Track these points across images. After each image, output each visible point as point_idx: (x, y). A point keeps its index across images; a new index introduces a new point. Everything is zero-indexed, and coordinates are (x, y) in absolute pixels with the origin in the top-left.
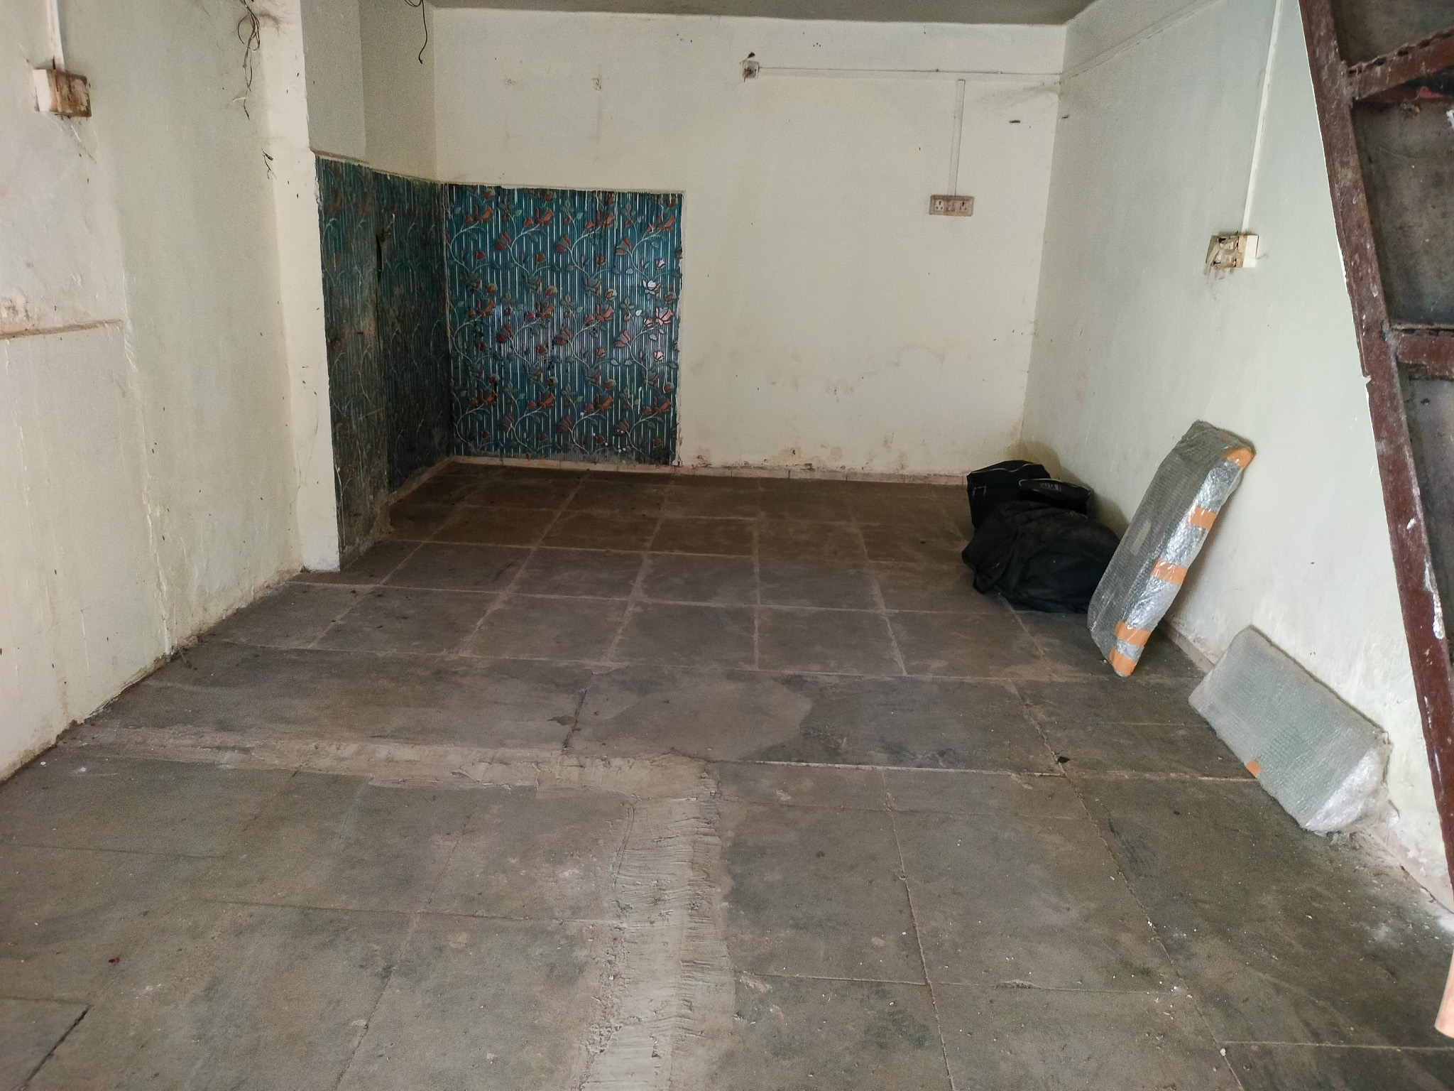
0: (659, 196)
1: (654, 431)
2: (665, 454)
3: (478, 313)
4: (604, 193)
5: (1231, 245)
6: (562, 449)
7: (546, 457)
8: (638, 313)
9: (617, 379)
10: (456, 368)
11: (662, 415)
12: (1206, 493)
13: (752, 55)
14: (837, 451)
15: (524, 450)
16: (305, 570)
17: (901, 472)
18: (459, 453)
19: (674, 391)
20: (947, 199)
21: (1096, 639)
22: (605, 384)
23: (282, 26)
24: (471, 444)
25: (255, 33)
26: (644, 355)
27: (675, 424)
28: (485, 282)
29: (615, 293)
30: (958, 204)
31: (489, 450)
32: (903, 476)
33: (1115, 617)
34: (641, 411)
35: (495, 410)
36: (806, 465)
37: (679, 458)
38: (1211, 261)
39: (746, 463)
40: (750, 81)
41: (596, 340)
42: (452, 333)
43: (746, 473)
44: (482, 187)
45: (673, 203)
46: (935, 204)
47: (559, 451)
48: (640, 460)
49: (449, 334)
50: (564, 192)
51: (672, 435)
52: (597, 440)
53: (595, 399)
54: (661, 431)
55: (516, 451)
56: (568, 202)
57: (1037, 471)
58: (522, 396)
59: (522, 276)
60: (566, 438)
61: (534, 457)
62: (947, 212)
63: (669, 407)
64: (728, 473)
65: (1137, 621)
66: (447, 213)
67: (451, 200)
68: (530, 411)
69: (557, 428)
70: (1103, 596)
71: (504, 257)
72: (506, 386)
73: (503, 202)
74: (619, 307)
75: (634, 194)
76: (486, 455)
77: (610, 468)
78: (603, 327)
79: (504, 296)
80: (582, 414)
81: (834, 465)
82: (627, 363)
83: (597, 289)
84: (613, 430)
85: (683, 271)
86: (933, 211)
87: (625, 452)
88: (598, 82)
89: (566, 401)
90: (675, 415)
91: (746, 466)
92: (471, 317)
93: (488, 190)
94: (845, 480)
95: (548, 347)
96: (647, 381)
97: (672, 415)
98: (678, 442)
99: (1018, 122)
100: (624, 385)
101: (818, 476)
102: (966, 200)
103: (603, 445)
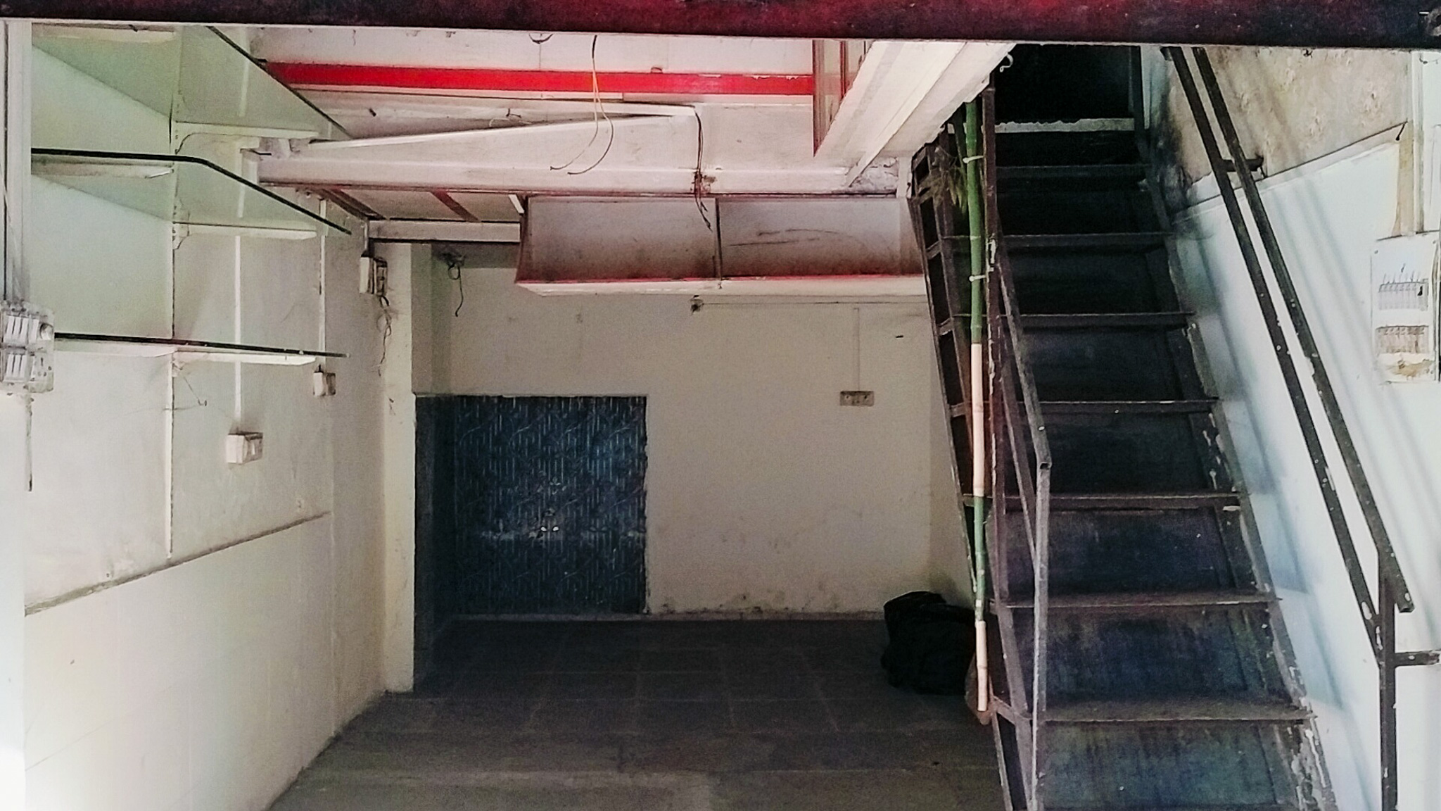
0: (627, 398)
1: (626, 585)
2: (637, 603)
3: (481, 495)
4: (585, 397)
6: (549, 604)
7: (535, 611)
9: (595, 543)
11: (633, 571)
13: (696, 296)
14: (781, 596)
15: (516, 607)
16: (387, 692)
17: (835, 611)
19: (643, 552)
20: (853, 394)
22: (585, 546)
23: (400, 316)
24: (471, 604)
25: (389, 326)
26: (617, 522)
27: (645, 578)
28: (487, 469)
29: (593, 474)
30: (862, 397)
31: (486, 608)
32: (838, 614)
34: (616, 568)
35: (492, 574)
36: (756, 608)
37: (648, 607)
39: (705, 609)
40: (695, 313)
41: (578, 512)
42: (459, 512)
43: (705, 617)
44: (488, 397)
45: (640, 403)
46: (844, 398)
47: (546, 606)
48: (616, 610)
50: (552, 398)
51: (642, 589)
52: (579, 595)
53: (577, 560)
54: (633, 585)
55: (509, 607)
56: (555, 406)
58: (515, 561)
59: (518, 463)
60: (552, 595)
61: (524, 613)
62: (853, 404)
63: (639, 565)
64: (689, 617)
66: (458, 419)
67: (462, 407)
68: (521, 573)
69: (545, 586)
71: (503, 450)
72: (502, 553)
74: (597, 484)
75: (608, 398)
76: (484, 612)
77: (590, 618)
78: (584, 502)
79: (503, 480)
80: (566, 573)
81: (780, 606)
82: (604, 529)
83: (579, 471)
84: (592, 586)
85: (647, 455)
86: (843, 403)
87: (603, 604)
88: (579, 317)
89: (553, 563)
90: (644, 570)
91: (705, 611)
92: (475, 498)
93: (492, 399)
94: (788, 619)
95: (537, 519)
96: (620, 544)
97: (641, 571)
98: (647, 593)
99: (901, 336)
100: (601, 548)
101: (765, 617)
102: (866, 394)
103: (584, 599)
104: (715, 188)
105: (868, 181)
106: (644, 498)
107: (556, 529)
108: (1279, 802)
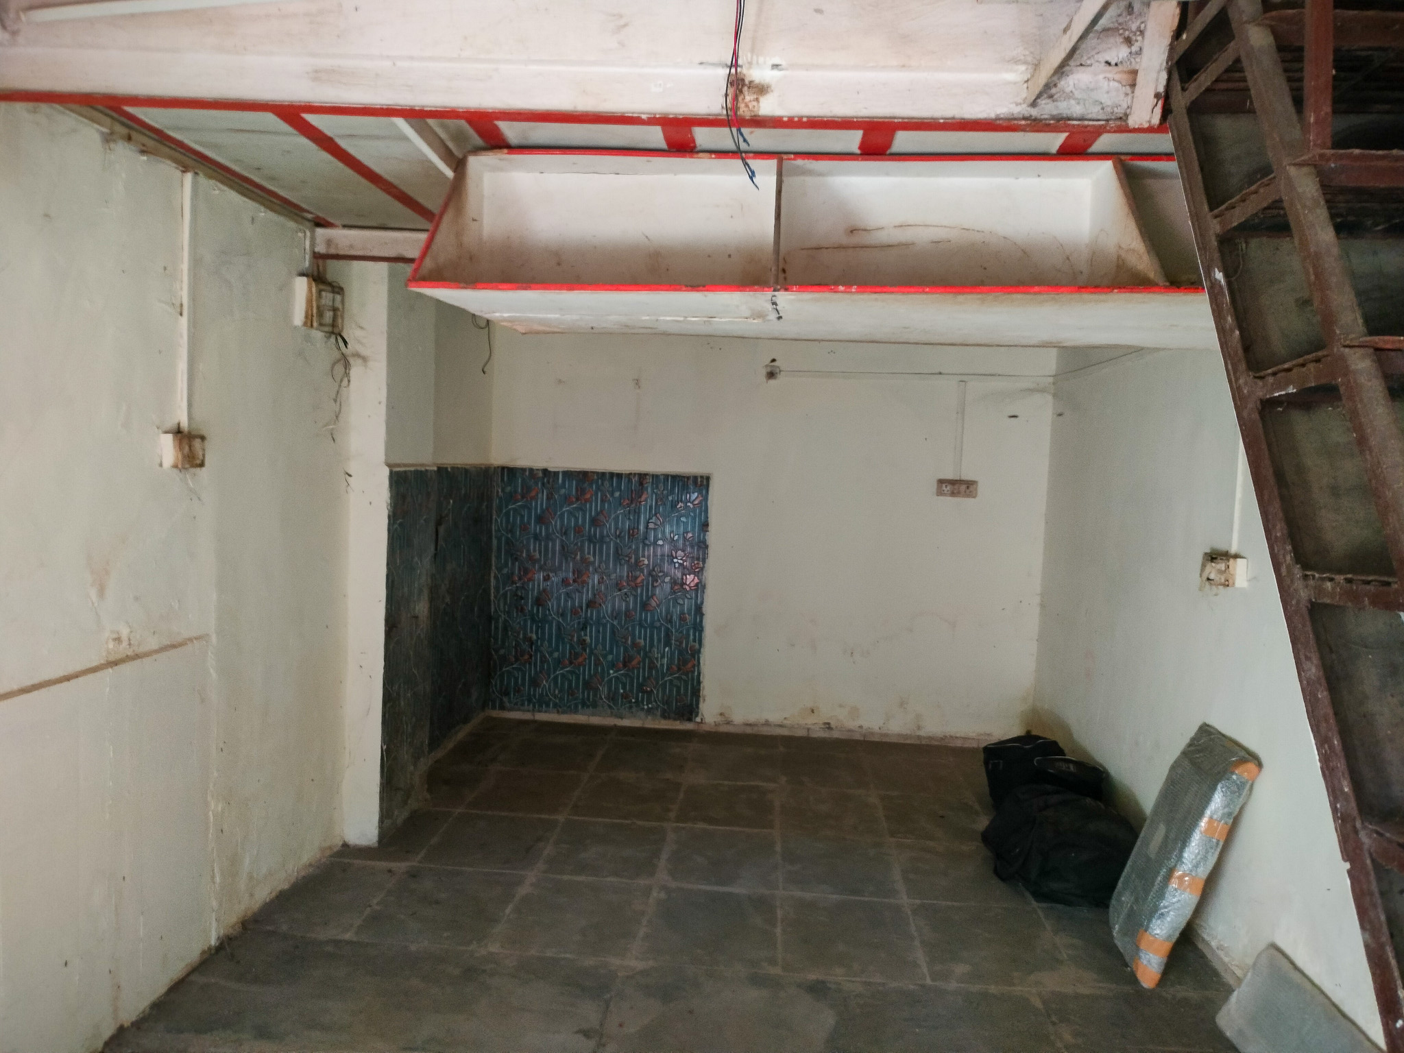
0: (688, 478)
1: (678, 688)
2: (689, 710)
3: (520, 579)
4: (639, 474)
5: (1222, 566)
6: (590, 704)
7: (576, 711)
8: (667, 579)
9: (645, 640)
10: (497, 628)
11: (686, 674)
12: (1218, 801)
13: (774, 360)
14: (854, 712)
15: (555, 705)
16: (345, 845)
17: (919, 733)
18: (494, 708)
19: (699, 652)
20: (953, 482)
21: (1118, 943)
22: (634, 644)
23: (370, 364)
24: (505, 699)
25: (347, 374)
26: (672, 617)
27: (699, 682)
28: (528, 551)
29: (646, 562)
30: (963, 487)
31: (523, 705)
32: (919, 737)
33: (1137, 924)
34: (667, 669)
35: (530, 668)
36: (825, 724)
37: (702, 715)
38: (1205, 578)
39: (767, 721)
40: (772, 382)
41: (627, 604)
42: (495, 597)
43: (766, 731)
44: (531, 470)
45: (702, 483)
46: (941, 487)
47: (588, 707)
48: (665, 716)
49: (492, 598)
50: (603, 474)
51: (696, 692)
52: (625, 696)
53: (624, 658)
54: (686, 690)
55: (548, 705)
56: (607, 484)
57: (1051, 748)
58: (556, 655)
59: (563, 547)
60: (595, 695)
61: (563, 713)
62: (953, 494)
63: (694, 666)
64: (749, 730)
65: (1158, 931)
66: (498, 492)
67: (502, 480)
68: (562, 669)
69: (587, 685)
70: (1123, 898)
71: (547, 529)
72: (542, 645)
73: (548, 482)
74: (650, 574)
75: (666, 476)
76: (519, 710)
77: (636, 723)
78: (634, 593)
79: (545, 564)
80: (611, 672)
81: (852, 724)
82: (656, 625)
83: (630, 558)
84: (640, 688)
85: (709, 543)
86: (940, 493)
87: (651, 708)
88: (637, 382)
89: (597, 659)
90: (699, 673)
91: (767, 723)
92: (513, 582)
93: (536, 472)
94: (862, 739)
95: (582, 609)
96: (673, 642)
97: (696, 674)
98: (701, 700)
99: (1015, 417)
100: (652, 645)
101: (836, 735)
102: (970, 484)
103: (631, 702)
104: (768, 107)
105: (1070, 96)
106: (703, 592)
107: (601, 622)
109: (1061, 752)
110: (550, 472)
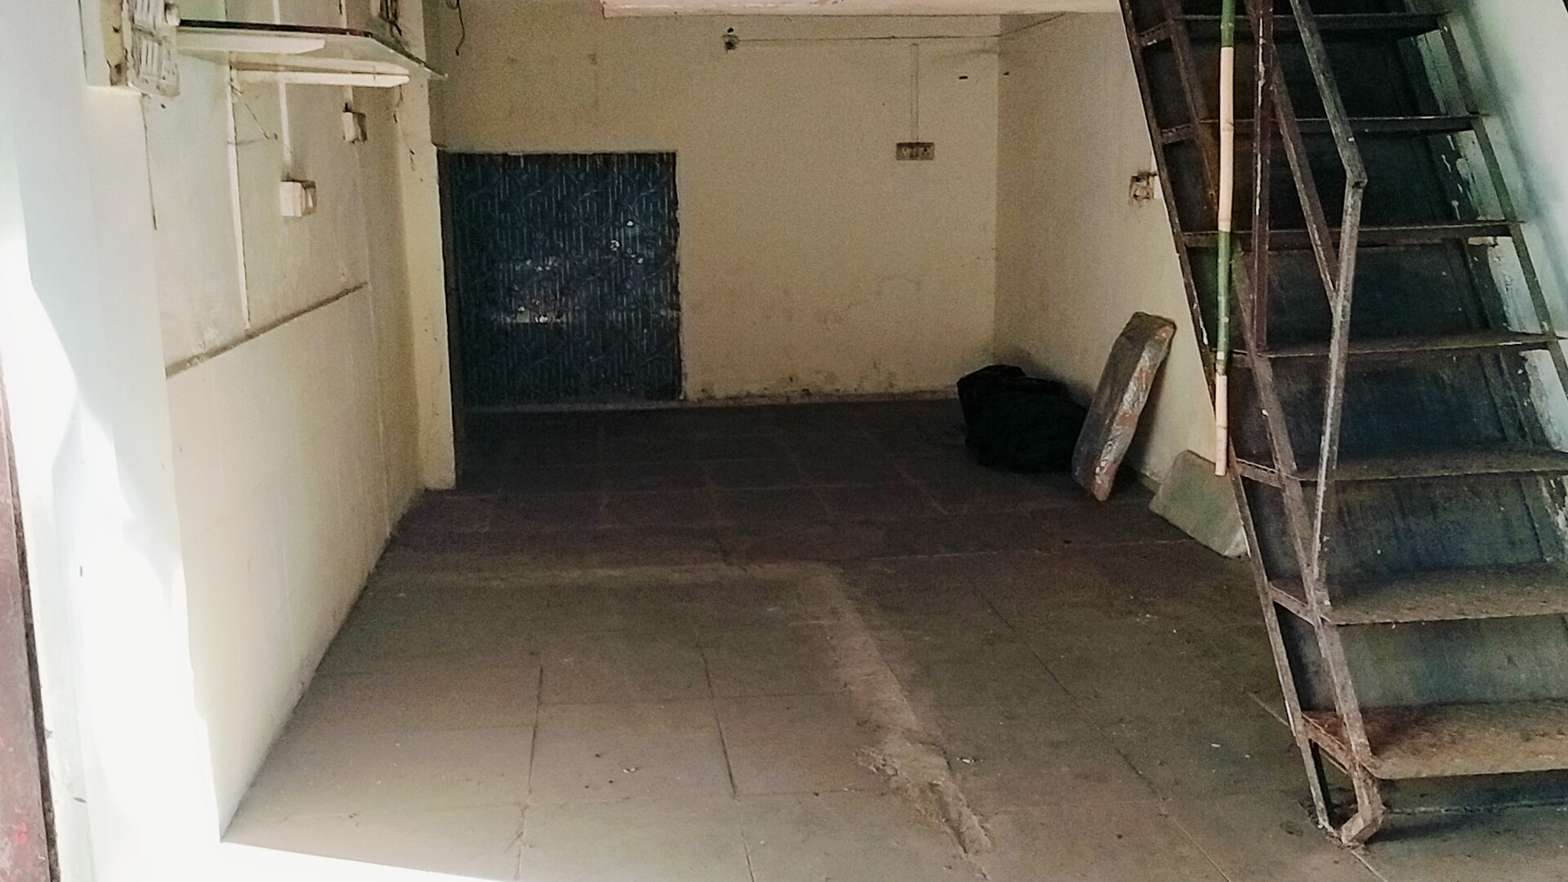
0: (654, 155)
1: (660, 369)
2: (672, 385)
3: (489, 270)
4: (604, 154)
5: (1144, 183)
6: (572, 392)
7: (558, 400)
8: (640, 261)
9: (623, 323)
10: (469, 322)
11: (667, 353)
13: (731, 30)
14: (831, 377)
15: (537, 396)
17: (891, 391)
19: (678, 333)
20: (910, 145)
21: (1079, 479)
22: (612, 327)
26: (648, 299)
27: (680, 361)
28: (495, 242)
29: (618, 244)
30: (921, 149)
31: (502, 398)
32: (892, 395)
34: (647, 351)
35: (507, 360)
36: (804, 390)
37: (685, 392)
38: (1132, 195)
39: (748, 393)
40: (731, 52)
41: (602, 288)
43: (748, 402)
44: (490, 155)
45: (668, 160)
46: (901, 150)
47: (570, 394)
48: (649, 397)
50: (567, 156)
51: (678, 372)
52: (606, 381)
53: (603, 343)
54: (668, 369)
55: (529, 397)
56: (571, 166)
57: (1016, 371)
59: (530, 233)
60: (576, 383)
61: (547, 403)
62: (912, 157)
63: (673, 346)
64: (731, 403)
65: (1108, 459)
68: (540, 359)
69: (568, 373)
70: (1082, 447)
71: (512, 217)
73: (510, 168)
74: (622, 256)
75: (631, 155)
76: (499, 403)
77: (621, 406)
78: (608, 276)
80: (591, 358)
81: (828, 388)
82: (632, 307)
83: (601, 241)
84: (622, 371)
85: (678, 221)
86: (900, 157)
87: (634, 390)
88: (593, 59)
90: (679, 352)
91: (749, 395)
93: (496, 157)
94: (840, 401)
96: (651, 323)
97: (676, 353)
98: (683, 378)
99: (965, 78)
100: (630, 329)
101: (816, 399)
102: (927, 146)
103: (613, 386)
106: (677, 271)
107: (577, 308)
108: (1548, 559)
109: (1023, 374)
110: (510, 157)
